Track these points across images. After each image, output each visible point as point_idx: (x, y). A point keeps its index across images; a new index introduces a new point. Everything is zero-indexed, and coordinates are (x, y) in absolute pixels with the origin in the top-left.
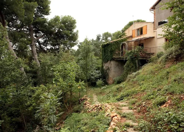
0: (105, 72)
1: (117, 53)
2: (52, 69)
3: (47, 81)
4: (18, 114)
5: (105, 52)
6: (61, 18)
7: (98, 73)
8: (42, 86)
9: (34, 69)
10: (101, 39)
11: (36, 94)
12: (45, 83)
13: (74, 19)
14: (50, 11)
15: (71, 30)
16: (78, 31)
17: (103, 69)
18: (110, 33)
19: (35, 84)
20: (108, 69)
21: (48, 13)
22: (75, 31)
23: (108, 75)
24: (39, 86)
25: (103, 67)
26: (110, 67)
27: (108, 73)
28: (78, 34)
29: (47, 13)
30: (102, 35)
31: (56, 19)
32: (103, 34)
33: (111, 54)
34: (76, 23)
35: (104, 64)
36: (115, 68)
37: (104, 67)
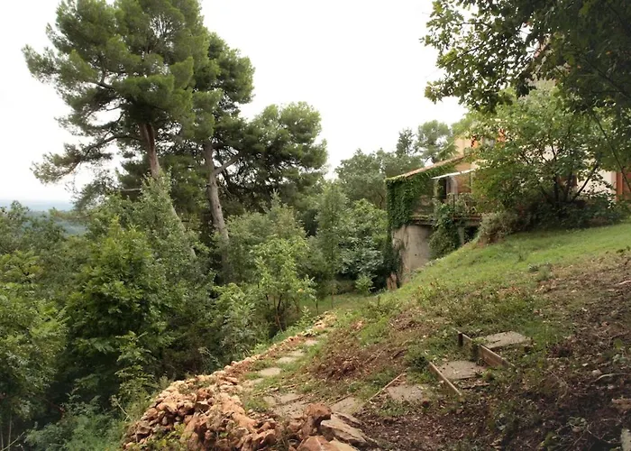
0: (395, 253)
1: (425, 204)
2: (252, 251)
3: (243, 276)
4: (184, 345)
5: (393, 200)
6: (279, 109)
7: (375, 258)
8: (233, 285)
9: (217, 250)
10: (413, 143)
11: (222, 298)
12: (238, 280)
13: (315, 111)
14: (253, 92)
15: (307, 140)
16: (325, 142)
17: (391, 247)
18: (442, 125)
19: (218, 281)
20: (402, 247)
21: (249, 98)
22: (317, 142)
23: (401, 263)
24: (227, 286)
25: (390, 240)
26: (405, 241)
27: (401, 259)
28: (327, 149)
29: (246, 99)
30: (415, 131)
31: (269, 114)
32: (419, 127)
33: (408, 207)
34: (320, 119)
35: (392, 232)
36: (418, 244)
37: (394, 241)
